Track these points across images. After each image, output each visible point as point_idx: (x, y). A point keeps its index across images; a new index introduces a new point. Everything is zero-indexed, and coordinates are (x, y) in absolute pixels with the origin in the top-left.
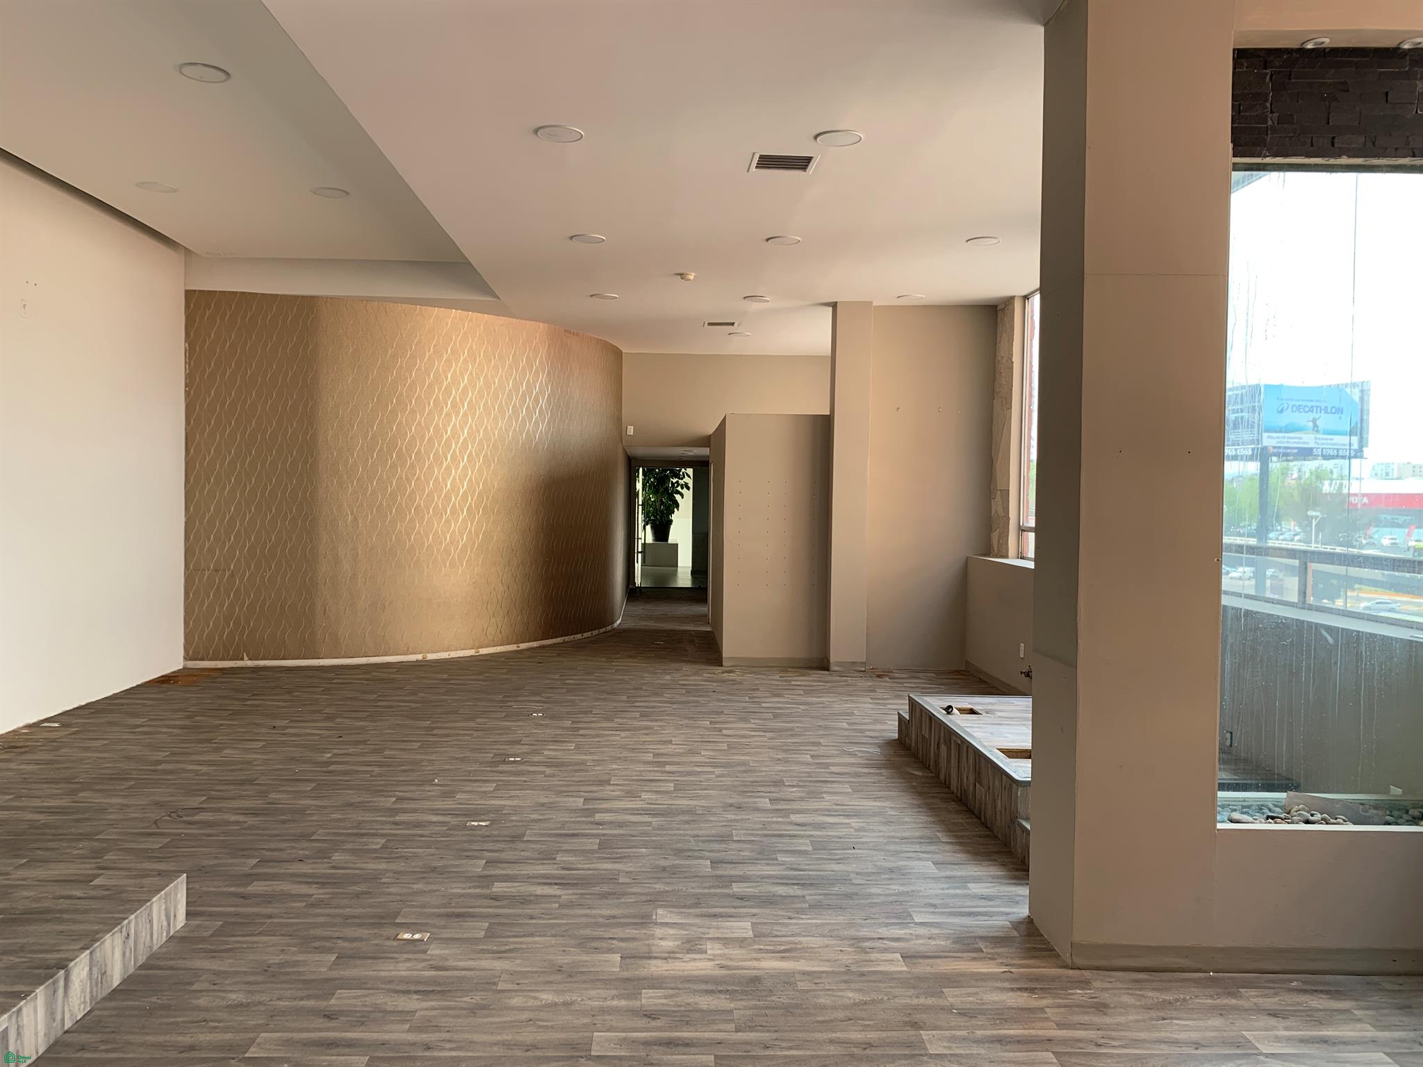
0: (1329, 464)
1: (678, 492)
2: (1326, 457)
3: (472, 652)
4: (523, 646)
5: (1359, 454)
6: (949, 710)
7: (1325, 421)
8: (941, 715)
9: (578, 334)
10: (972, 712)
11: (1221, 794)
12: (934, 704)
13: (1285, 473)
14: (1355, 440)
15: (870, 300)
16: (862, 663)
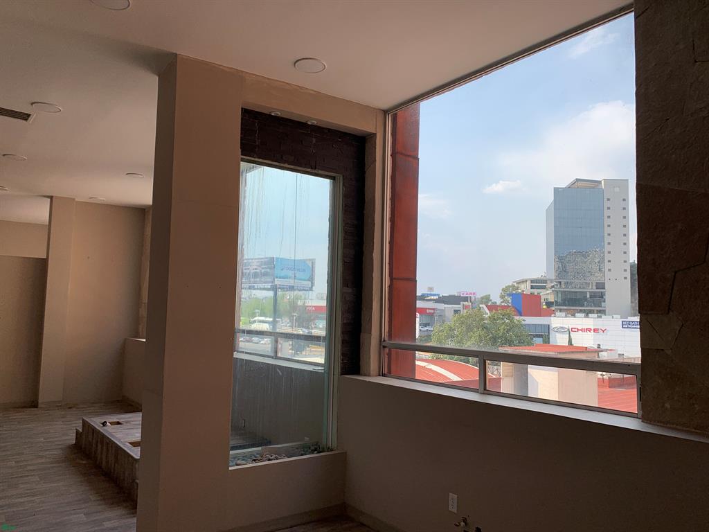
0: (301, 293)
2: (300, 290)
5: (311, 289)
6: (104, 423)
7: (299, 275)
8: (99, 427)
10: (118, 423)
11: (231, 452)
12: (96, 422)
13: (283, 296)
14: (310, 283)
15: (73, 197)
16: (59, 402)
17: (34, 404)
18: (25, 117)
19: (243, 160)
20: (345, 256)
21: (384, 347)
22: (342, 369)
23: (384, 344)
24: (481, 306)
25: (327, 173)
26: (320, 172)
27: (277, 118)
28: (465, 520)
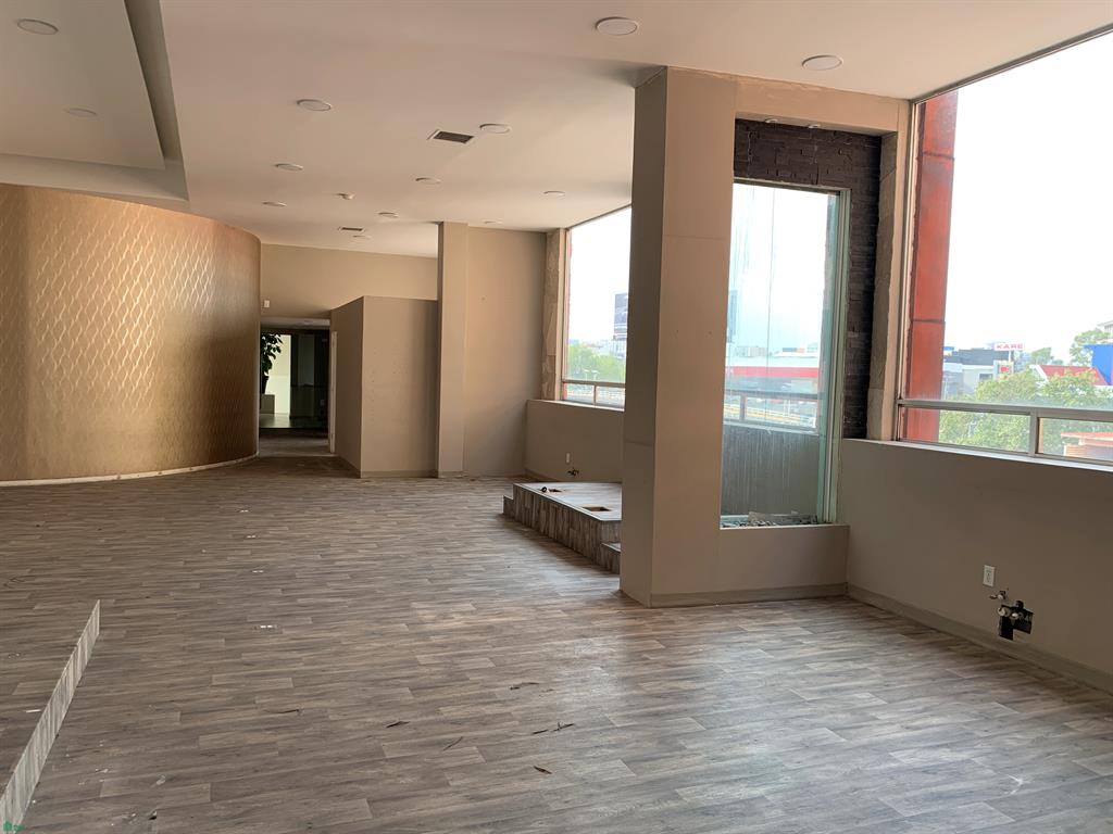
1: (272, 355)
3: (156, 474)
4: (195, 469)
6: (544, 490)
8: (540, 493)
9: (234, 228)
10: (555, 491)
12: (533, 488)
15: (465, 222)
16: (460, 472)
17: (432, 474)
18: (465, 139)
19: (737, 181)
20: (850, 292)
21: (900, 405)
22: (845, 430)
23: (901, 402)
24: (1032, 366)
25: (831, 188)
26: (823, 187)
27: (773, 125)
28: (1003, 593)
